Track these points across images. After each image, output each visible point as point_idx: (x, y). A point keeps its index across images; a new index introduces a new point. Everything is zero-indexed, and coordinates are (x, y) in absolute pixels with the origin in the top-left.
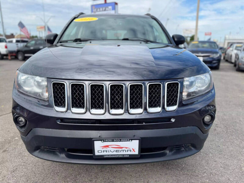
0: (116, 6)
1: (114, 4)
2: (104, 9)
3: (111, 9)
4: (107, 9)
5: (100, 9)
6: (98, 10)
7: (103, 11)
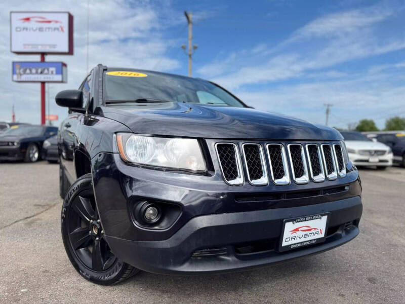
0: (64, 68)
1: (60, 65)
2: (40, 71)
3: (54, 72)
4: (46, 71)
5: (30, 70)
6: (28, 71)
7: (37, 73)
